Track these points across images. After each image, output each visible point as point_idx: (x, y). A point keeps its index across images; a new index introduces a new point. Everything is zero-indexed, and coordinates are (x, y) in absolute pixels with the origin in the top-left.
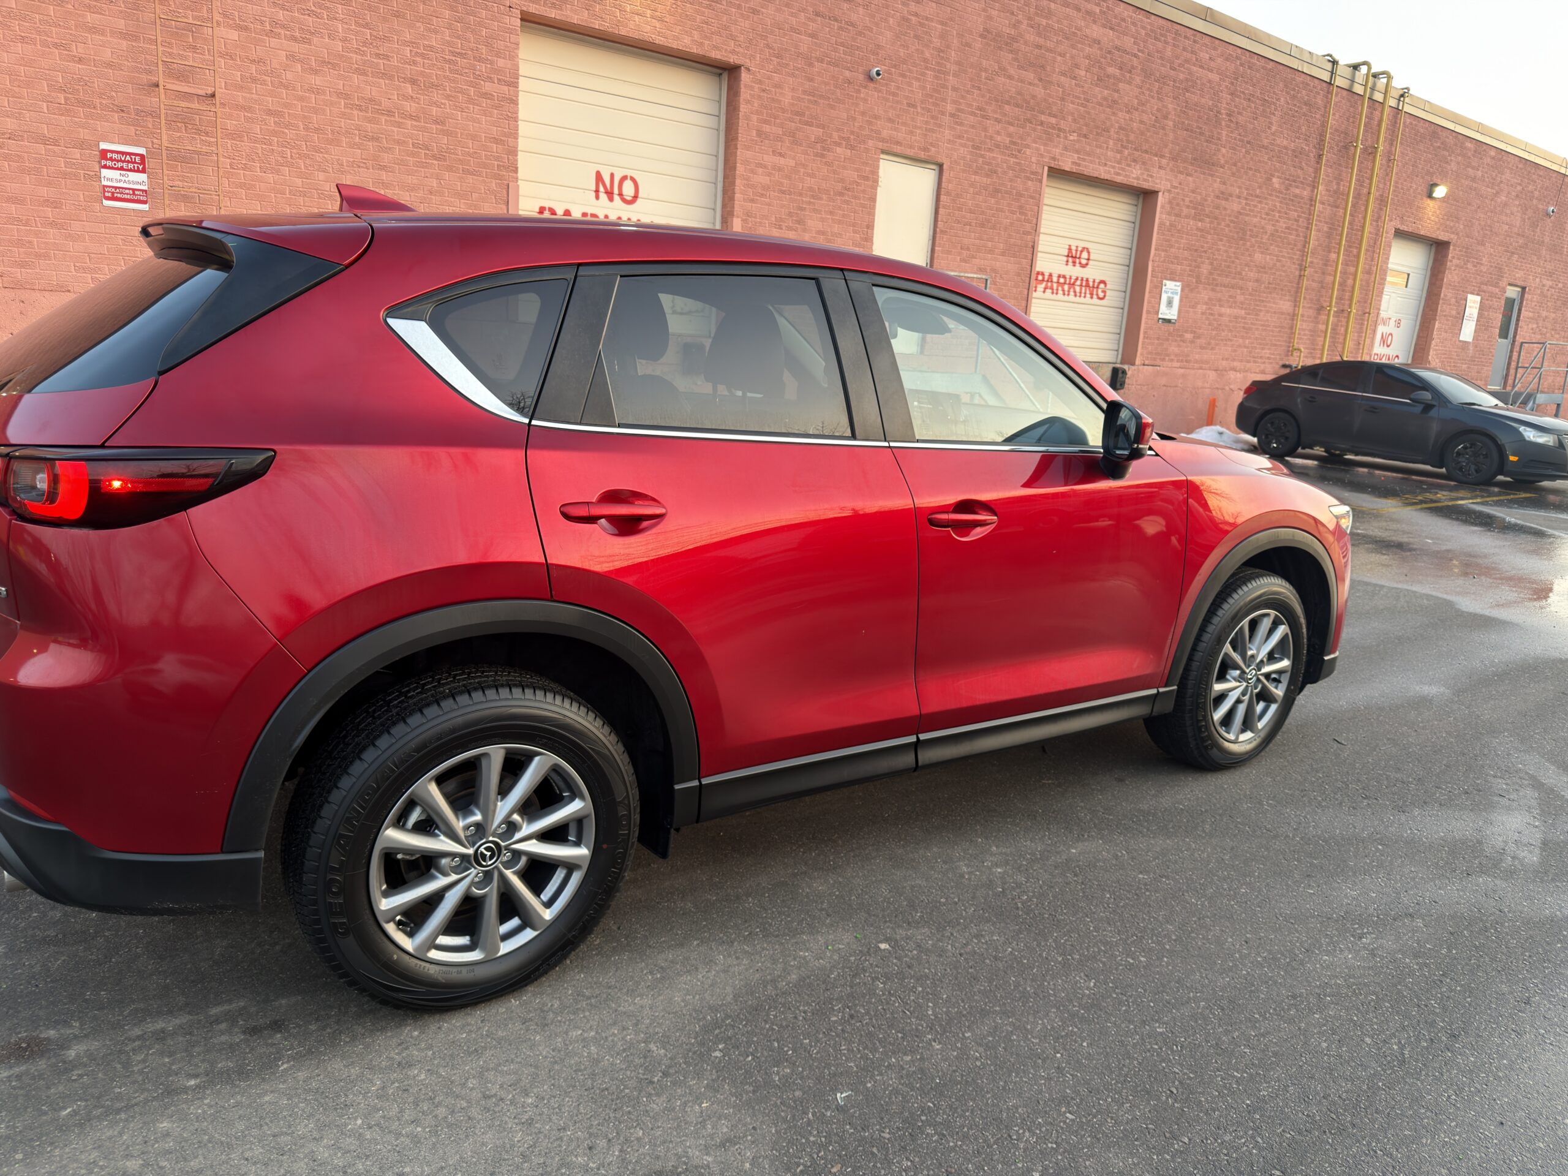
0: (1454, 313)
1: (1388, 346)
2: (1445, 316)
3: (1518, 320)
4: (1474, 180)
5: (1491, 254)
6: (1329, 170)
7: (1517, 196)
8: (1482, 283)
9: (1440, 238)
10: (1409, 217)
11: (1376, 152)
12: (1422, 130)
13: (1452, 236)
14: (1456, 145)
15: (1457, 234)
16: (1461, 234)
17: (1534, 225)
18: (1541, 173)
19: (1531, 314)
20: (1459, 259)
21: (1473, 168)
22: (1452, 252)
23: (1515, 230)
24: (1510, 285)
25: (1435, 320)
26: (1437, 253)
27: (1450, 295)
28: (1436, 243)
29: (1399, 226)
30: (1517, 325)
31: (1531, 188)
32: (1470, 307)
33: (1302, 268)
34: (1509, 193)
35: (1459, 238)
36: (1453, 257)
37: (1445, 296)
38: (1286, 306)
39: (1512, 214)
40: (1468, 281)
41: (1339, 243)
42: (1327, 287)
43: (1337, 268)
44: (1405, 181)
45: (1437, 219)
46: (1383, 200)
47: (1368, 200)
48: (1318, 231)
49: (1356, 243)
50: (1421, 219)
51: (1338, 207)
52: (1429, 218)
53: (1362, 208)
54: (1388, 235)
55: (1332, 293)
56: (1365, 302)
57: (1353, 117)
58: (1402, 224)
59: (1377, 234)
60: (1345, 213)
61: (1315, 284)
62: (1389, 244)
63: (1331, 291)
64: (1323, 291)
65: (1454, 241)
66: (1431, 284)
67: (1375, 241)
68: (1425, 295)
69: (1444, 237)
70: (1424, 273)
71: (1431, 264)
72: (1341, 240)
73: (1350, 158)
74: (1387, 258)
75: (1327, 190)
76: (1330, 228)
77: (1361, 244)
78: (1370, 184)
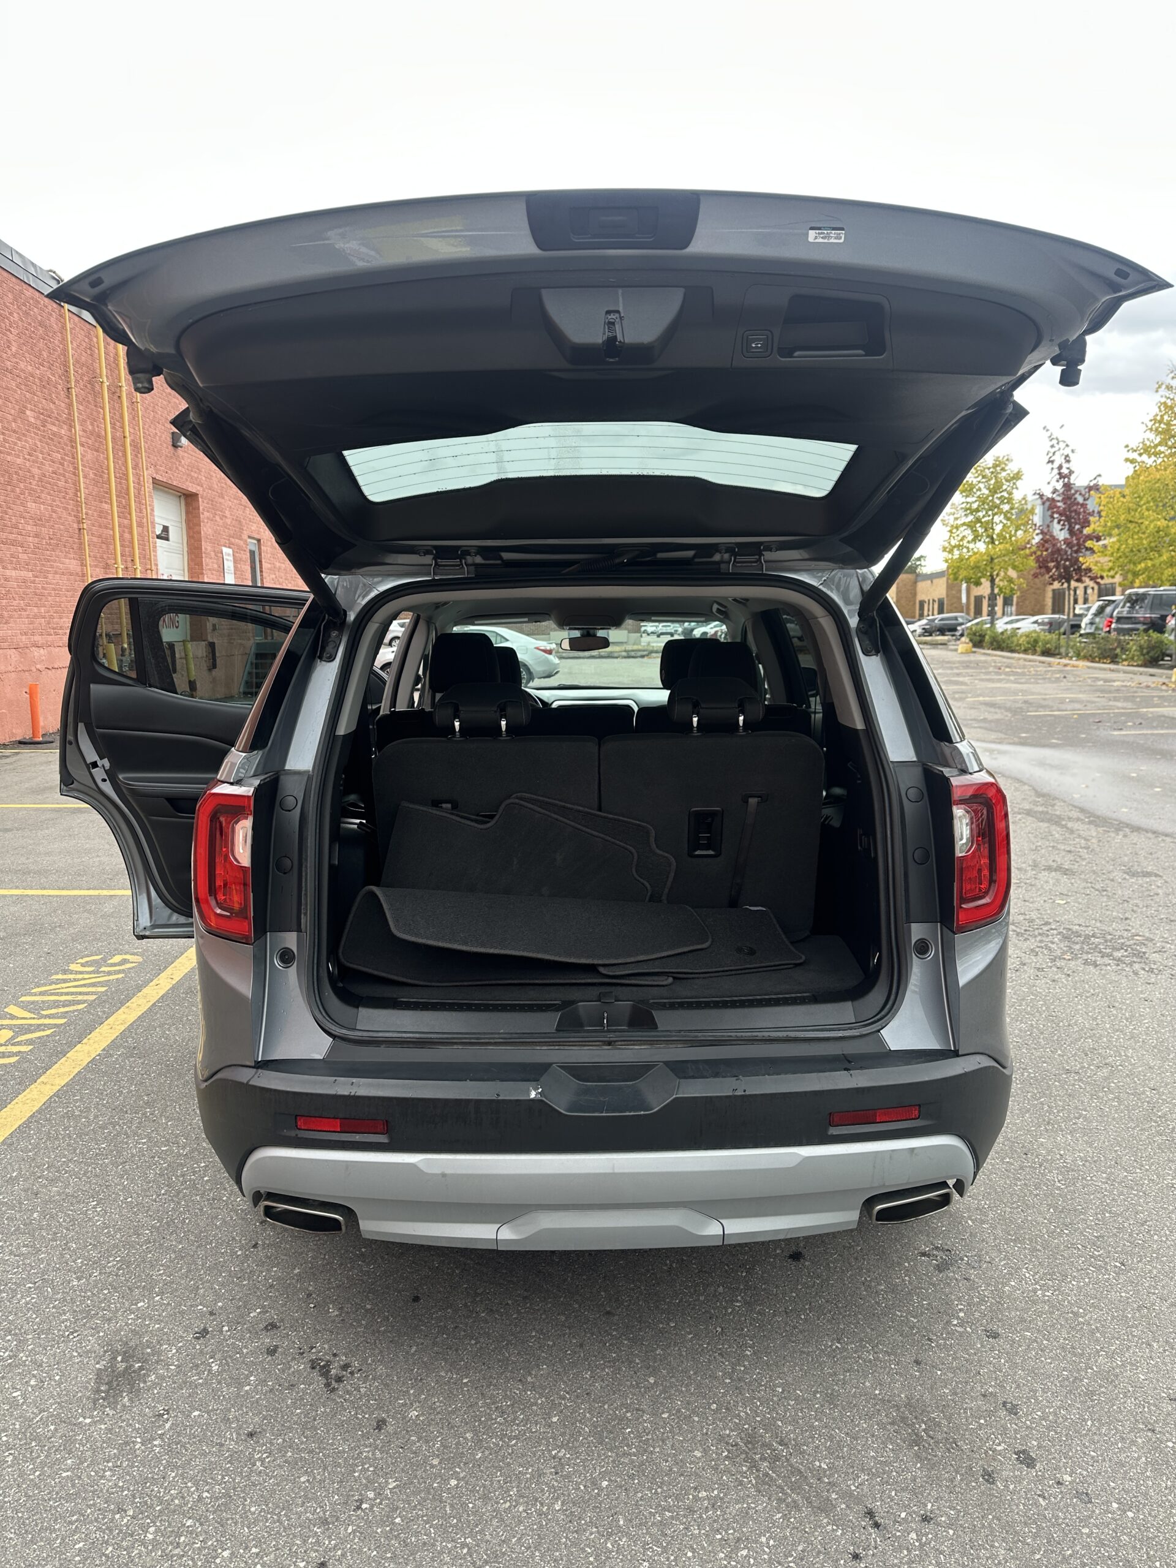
0: (216, 566)
2: (210, 570)
3: (261, 571)
5: (231, 507)
6: (81, 408)
8: (230, 536)
9: (190, 489)
10: (162, 466)
11: (121, 391)
13: (199, 488)
15: (202, 486)
16: (204, 486)
19: (269, 566)
20: (208, 512)
22: (202, 504)
24: (250, 537)
25: (202, 574)
26: (187, 505)
27: (209, 548)
28: (184, 494)
29: (154, 475)
30: (262, 575)
32: (227, 560)
33: (80, 521)
35: (204, 491)
36: (204, 510)
37: (206, 549)
38: (73, 565)
40: (219, 534)
41: (109, 492)
42: (107, 542)
43: (113, 519)
44: (150, 427)
45: (183, 470)
46: (136, 446)
47: (124, 445)
48: (85, 477)
49: (123, 493)
50: (171, 469)
51: (97, 451)
52: (177, 468)
53: (120, 454)
54: (148, 485)
55: (115, 549)
56: (145, 558)
57: (90, 349)
58: (157, 473)
59: (139, 483)
60: (107, 459)
61: (95, 539)
62: (151, 496)
63: (112, 547)
64: (104, 546)
65: (200, 493)
66: (189, 537)
67: (139, 490)
68: (186, 549)
69: (192, 488)
70: (180, 525)
71: (184, 517)
72: (110, 489)
73: (97, 395)
74: (152, 510)
75: (84, 431)
76: (95, 475)
77: (128, 494)
78: (123, 427)
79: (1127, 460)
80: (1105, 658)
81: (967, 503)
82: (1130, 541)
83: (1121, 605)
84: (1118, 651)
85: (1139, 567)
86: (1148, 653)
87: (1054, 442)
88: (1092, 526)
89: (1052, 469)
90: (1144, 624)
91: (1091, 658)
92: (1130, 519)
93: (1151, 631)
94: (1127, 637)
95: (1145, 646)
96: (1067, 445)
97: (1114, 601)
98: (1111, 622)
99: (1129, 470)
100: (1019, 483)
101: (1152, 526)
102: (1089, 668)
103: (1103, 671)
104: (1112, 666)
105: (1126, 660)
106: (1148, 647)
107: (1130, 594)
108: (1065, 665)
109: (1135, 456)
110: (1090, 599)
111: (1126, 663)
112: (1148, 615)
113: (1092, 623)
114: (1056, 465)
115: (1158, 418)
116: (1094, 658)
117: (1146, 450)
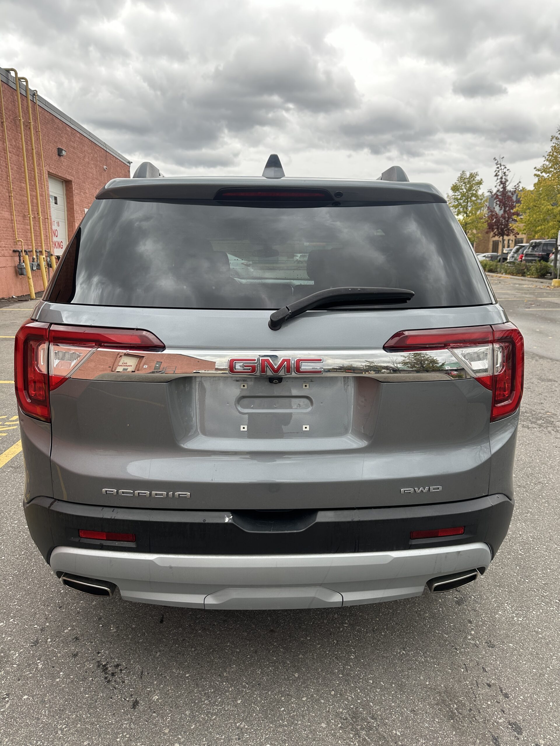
0: (81, 218)
1: (57, 236)
2: (78, 220)
4: (74, 148)
5: (89, 188)
6: (9, 133)
7: (92, 159)
8: (88, 203)
9: (67, 178)
10: (52, 165)
11: (30, 125)
12: (47, 117)
13: (72, 177)
14: (63, 128)
15: (74, 177)
16: (75, 177)
17: (101, 175)
18: (98, 149)
20: (77, 190)
21: (73, 142)
22: (74, 186)
23: (95, 176)
25: (74, 222)
26: (66, 186)
27: (78, 209)
28: (65, 181)
29: (49, 170)
31: (96, 156)
33: (10, 192)
34: (89, 157)
35: (75, 179)
36: (75, 189)
37: (76, 209)
38: (7, 215)
39: (92, 168)
40: (83, 201)
41: (25, 178)
42: (24, 204)
43: (27, 192)
44: (46, 145)
45: (64, 168)
46: (39, 154)
47: (32, 154)
48: (12, 169)
49: (32, 178)
50: (57, 167)
51: (18, 156)
52: (61, 167)
53: (30, 158)
54: (46, 175)
55: (28, 207)
56: (44, 212)
57: (14, 102)
58: (50, 169)
59: (41, 173)
60: (24, 160)
61: (18, 202)
62: (47, 181)
63: (27, 206)
64: (23, 206)
65: (73, 180)
66: (68, 203)
67: (41, 177)
68: (66, 209)
69: (69, 178)
70: (62, 196)
71: (65, 192)
72: (25, 176)
73: (17, 127)
74: (48, 188)
75: (11, 145)
76: (17, 168)
77: (35, 179)
78: (32, 144)
79: (535, 175)
80: (519, 273)
81: (455, 195)
82: (534, 216)
83: (528, 248)
84: (526, 270)
85: (538, 229)
86: (540, 272)
87: (499, 166)
88: (517, 208)
89: (498, 179)
90: (538, 257)
91: (512, 274)
92: (535, 205)
93: (542, 261)
94: (530, 264)
95: (539, 268)
96: (505, 168)
97: (524, 246)
98: (522, 256)
99: (536, 180)
100: (481, 186)
101: (545, 208)
102: (511, 278)
103: (517, 280)
104: (522, 278)
105: (529, 275)
106: (540, 269)
107: (532, 243)
108: (500, 277)
109: (539, 173)
110: (511, 245)
111: (529, 276)
112: (540, 253)
113: (513, 257)
114: (499, 177)
115: (551, 154)
116: (514, 274)
117: (545, 170)
